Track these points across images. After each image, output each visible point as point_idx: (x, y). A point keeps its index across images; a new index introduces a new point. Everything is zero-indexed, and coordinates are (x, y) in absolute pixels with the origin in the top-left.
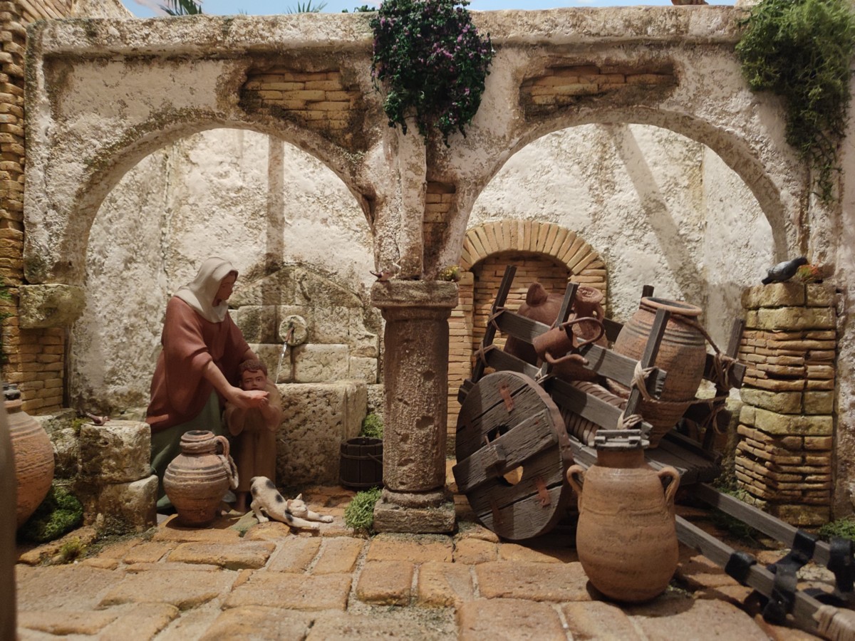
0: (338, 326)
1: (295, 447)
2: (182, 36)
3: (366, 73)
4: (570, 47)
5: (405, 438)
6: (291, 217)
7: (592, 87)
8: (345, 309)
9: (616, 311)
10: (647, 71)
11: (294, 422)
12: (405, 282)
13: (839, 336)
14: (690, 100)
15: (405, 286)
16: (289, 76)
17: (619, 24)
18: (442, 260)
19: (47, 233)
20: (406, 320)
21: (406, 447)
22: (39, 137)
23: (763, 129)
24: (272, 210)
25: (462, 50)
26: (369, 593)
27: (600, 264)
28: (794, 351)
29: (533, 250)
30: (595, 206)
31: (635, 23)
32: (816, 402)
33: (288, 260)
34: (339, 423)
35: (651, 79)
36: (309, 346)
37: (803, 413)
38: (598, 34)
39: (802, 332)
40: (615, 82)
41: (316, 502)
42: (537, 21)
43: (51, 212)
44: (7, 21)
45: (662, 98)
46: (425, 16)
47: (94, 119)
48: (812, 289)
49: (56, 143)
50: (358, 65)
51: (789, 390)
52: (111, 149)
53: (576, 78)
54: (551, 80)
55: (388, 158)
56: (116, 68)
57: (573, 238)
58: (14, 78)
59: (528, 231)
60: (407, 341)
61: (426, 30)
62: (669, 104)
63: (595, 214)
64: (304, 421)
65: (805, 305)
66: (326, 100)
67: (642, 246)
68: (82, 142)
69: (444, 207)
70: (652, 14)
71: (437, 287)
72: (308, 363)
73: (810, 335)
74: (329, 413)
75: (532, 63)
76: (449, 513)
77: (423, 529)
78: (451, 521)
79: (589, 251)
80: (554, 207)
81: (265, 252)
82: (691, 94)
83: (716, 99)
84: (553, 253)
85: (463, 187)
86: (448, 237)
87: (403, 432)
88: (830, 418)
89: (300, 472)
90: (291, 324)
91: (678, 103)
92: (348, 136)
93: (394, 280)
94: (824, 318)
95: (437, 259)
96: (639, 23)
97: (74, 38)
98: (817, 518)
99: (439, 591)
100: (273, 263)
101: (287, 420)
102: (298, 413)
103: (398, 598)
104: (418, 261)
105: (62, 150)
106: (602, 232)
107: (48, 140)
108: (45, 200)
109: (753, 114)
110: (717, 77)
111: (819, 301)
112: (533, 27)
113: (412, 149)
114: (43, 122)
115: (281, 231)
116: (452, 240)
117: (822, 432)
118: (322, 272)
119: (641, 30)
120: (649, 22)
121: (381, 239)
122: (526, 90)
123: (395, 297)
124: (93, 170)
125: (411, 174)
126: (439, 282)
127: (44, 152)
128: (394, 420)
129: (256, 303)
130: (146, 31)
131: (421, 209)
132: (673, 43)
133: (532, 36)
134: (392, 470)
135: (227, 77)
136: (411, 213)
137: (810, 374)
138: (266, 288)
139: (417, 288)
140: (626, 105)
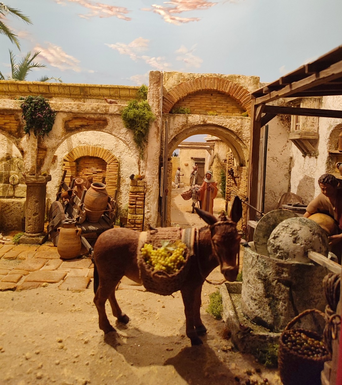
1: (8, 218)
3: (21, 116)
4: (78, 113)
5: (30, 219)
7: (85, 123)
9: (122, 176)
10: (100, 120)
11: (8, 211)
12: (30, 176)
13: (145, 194)
14: (111, 129)
15: (30, 177)
17: (90, 109)
18: (42, 170)
20: (31, 186)
21: (30, 221)
23: (130, 138)
25: (45, 115)
26: (6, 257)
27: (117, 161)
28: (133, 198)
29: (95, 156)
30: (116, 142)
31: (94, 109)
32: (138, 211)
33: (14, 156)
34: (22, 212)
35: (102, 122)
36: (19, 185)
37: (136, 214)
38: (84, 111)
39: (136, 193)
40: (92, 123)
41: (11, 235)
42: (68, 106)
45: (104, 128)
48: (138, 181)
50: (19, 114)
51: (131, 208)
53: (81, 121)
54: (74, 121)
55: (27, 141)
57: (108, 152)
59: (93, 150)
60: (31, 192)
62: (106, 130)
63: (116, 145)
64: (11, 211)
65: (136, 186)
66: (10, 123)
67: (131, 156)
69: (43, 155)
70: (99, 106)
71: (39, 178)
72: (19, 191)
73: (138, 194)
74: (19, 209)
75: (68, 116)
76: (41, 239)
77: (33, 243)
78: (41, 241)
79: (113, 157)
80: (103, 142)
81: (6, 153)
82: (111, 127)
83: (117, 129)
84: (101, 157)
85: (49, 150)
86: (44, 163)
87: (29, 217)
88: (143, 215)
89: (9, 226)
90: (13, 178)
91: (108, 130)
92: (17, 134)
93: (27, 175)
94: (141, 189)
95: (40, 169)
96: (95, 109)
99: (23, 257)
100: (9, 157)
102: (9, 208)
103: (13, 258)
104: (34, 170)
106: (118, 151)
109: (127, 134)
110: (118, 124)
111: (140, 185)
112: (67, 108)
113: (33, 140)
116: (45, 164)
117: (140, 219)
119: (96, 111)
120: (98, 108)
121: (25, 163)
122: (67, 123)
123: (27, 180)
125: (33, 146)
126: (40, 176)
128: (27, 214)
129: (2, 170)
131: (36, 156)
132: (106, 114)
133: (67, 110)
134: (27, 227)
136: (33, 157)
137: (137, 204)
138: (6, 165)
139: (33, 178)
140: (94, 129)
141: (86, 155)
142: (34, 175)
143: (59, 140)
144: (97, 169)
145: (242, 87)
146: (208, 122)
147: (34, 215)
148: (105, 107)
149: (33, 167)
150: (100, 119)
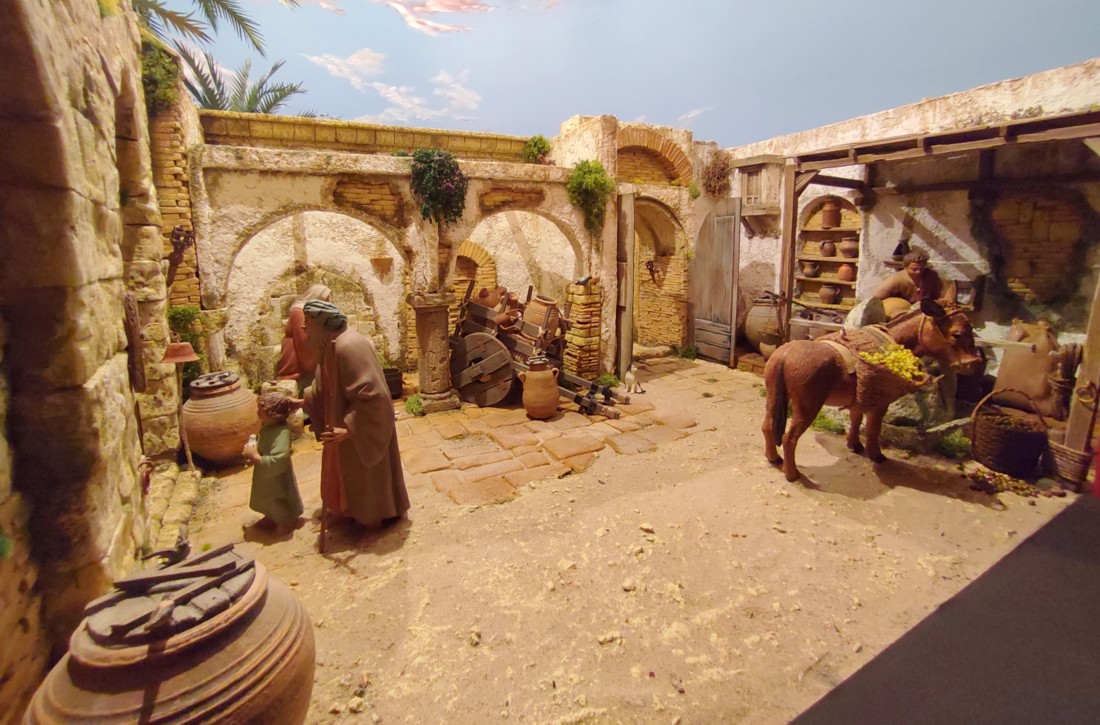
2: (301, 163)
3: (406, 189)
4: (501, 181)
5: (434, 369)
6: (310, 236)
7: (509, 198)
8: (353, 294)
10: (533, 193)
12: (430, 295)
13: (602, 305)
14: (549, 206)
15: (430, 297)
16: (360, 186)
17: (523, 173)
18: (447, 282)
19: (215, 278)
21: (436, 373)
22: (205, 220)
23: (576, 220)
24: (296, 232)
25: (456, 183)
27: (492, 261)
28: (587, 313)
30: (488, 229)
31: (529, 173)
32: (594, 332)
33: (311, 264)
35: (534, 196)
37: (590, 337)
39: (590, 305)
40: (519, 197)
42: (488, 169)
43: (216, 265)
44: (178, 147)
45: (538, 206)
46: (439, 166)
47: (241, 208)
48: (593, 287)
49: (214, 222)
50: (400, 183)
51: (585, 328)
52: (254, 226)
53: (503, 194)
54: (493, 194)
55: (419, 232)
56: (252, 178)
57: (479, 247)
58: (185, 183)
61: (440, 173)
62: (541, 208)
65: (591, 294)
66: (382, 199)
67: (511, 250)
68: (233, 221)
69: (445, 255)
75: (485, 187)
76: (456, 399)
77: (446, 408)
78: (459, 402)
79: (487, 254)
81: (294, 259)
82: (549, 204)
83: (559, 207)
86: (448, 271)
87: (433, 366)
88: (599, 337)
91: (544, 208)
92: (396, 219)
93: (426, 295)
94: (597, 299)
95: (445, 281)
97: (226, 160)
98: (595, 376)
99: (475, 429)
100: (300, 267)
104: (437, 284)
105: (219, 226)
106: (492, 244)
107: (210, 221)
108: (213, 258)
109: (572, 214)
110: (559, 198)
111: (595, 292)
112: (486, 172)
113: (431, 229)
114: (206, 211)
115: (304, 246)
117: (596, 343)
118: (334, 271)
119: (531, 176)
120: (534, 173)
121: (416, 273)
122: (482, 199)
124: (242, 239)
125: (431, 241)
126: (446, 294)
127: (209, 228)
128: (428, 361)
130: (277, 159)
131: (437, 259)
133: (486, 175)
135: (326, 186)
136: (433, 260)
137: (592, 321)
138: (298, 283)
139: (437, 297)
140: (523, 207)
142: (435, 292)
144: (460, 275)
145: (675, 145)
146: (643, 194)
147: (441, 362)
148: (544, 170)
149: (434, 278)
150: (531, 191)
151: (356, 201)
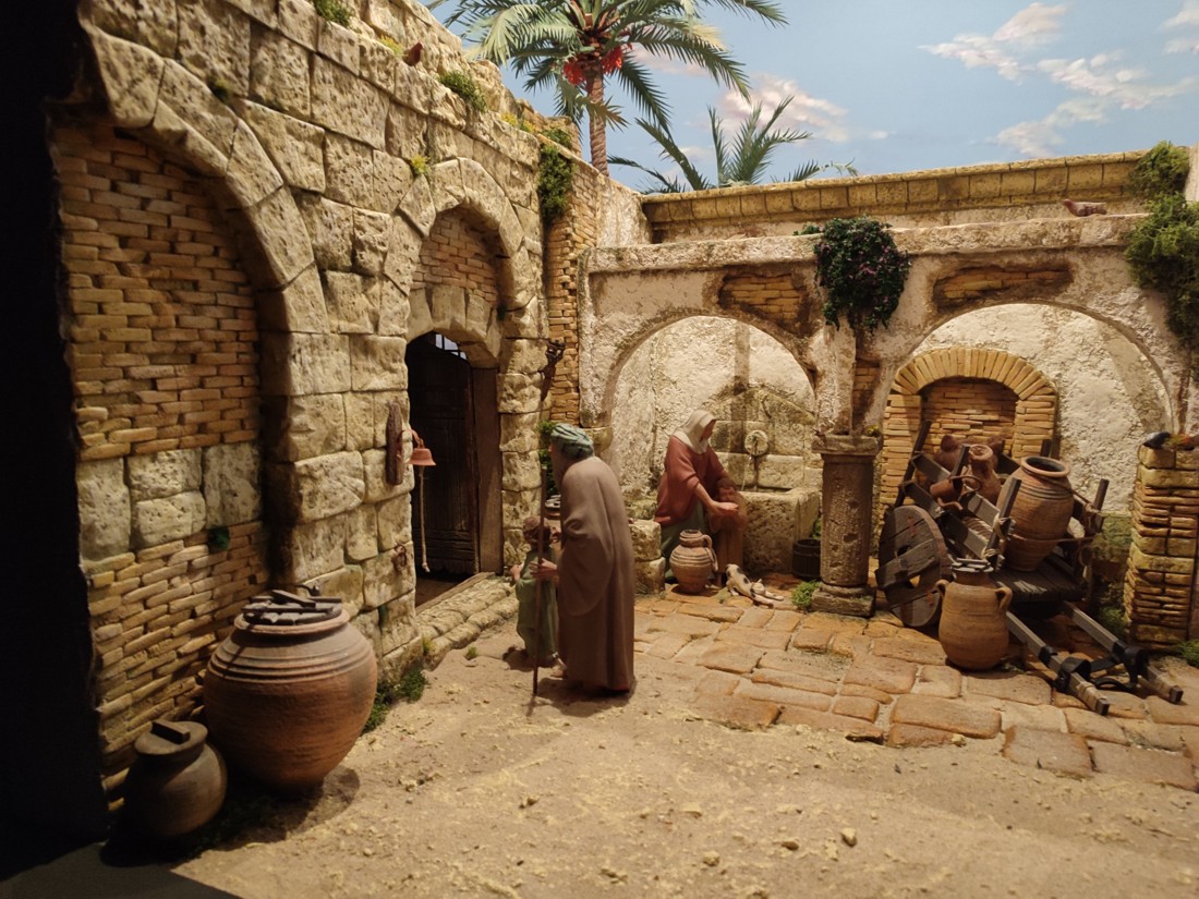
0: (795, 440)
1: (758, 541)
2: (679, 258)
3: (811, 278)
4: (977, 254)
5: (835, 548)
6: (755, 344)
7: (996, 283)
8: (801, 426)
9: (1065, 434)
10: (1047, 270)
11: (757, 523)
12: (836, 437)
14: (1082, 294)
15: (836, 440)
16: (754, 280)
18: (867, 419)
19: (593, 394)
20: (838, 464)
21: (836, 554)
22: (587, 330)
23: (1149, 318)
24: (739, 338)
25: (883, 269)
26: (800, 644)
27: (1050, 390)
28: (1159, 505)
29: (980, 376)
30: (1048, 333)
31: (1031, 236)
32: (1178, 547)
33: (753, 382)
34: (792, 527)
35: (1050, 275)
36: (770, 456)
37: (1167, 554)
38: (999, 246)
39: (1170, 490)
40: (1018, 279)
41: (773, 585)
42: (947, 238)
43: (595, 380)
44: (567, 254)
45: (1057, 293)
46: (855, 243)
47: (621, 316)
48: (1180, 455)
49: (597, 332)
50: (805, 272)
51: (1152, 536)
52: (632, 336)
53: (983, 276)
54: (962, 278)
55: (827, 342)
56: (635, 279)
57: (1022, 365)
58: (572, 292)
59: (975, 358)
60: (838, 479)
61: (855, 254)
62: (1064, 297)
63: (1048, 341)
64: (765, 523)
65: (1174, 468)
66: (781, 297)
67: (1097, 372)
68: (614, 331)
69: (870, 378)
70: (1048, 228)
71: (861, 441)
72: (769, 471)
73: (1177, 492)
74: (784, 518)
75: (944, 268)
76: (867, 603)
77: (846, 612)
78: (868, 608)
79: (1039, 378)
80: (1005, 334)
81: (733, 375)
82: (1083, 290)
83: (1105, 294)
84: (1000, 380)
85: (885, 365)
86: (872, 402)
87: (834, 543)
88: (1192, 560)
89: (761, 561)
90: (755, 438)
91: (1071, 297)
92: (797, 325)
93: (829, 434)
94: (1190, 480)
95: (863, 418)
96: (1035, 236)
97: (608, 262)
99: (844, 648)
100: (740, 384)
101: (751, 521)
102: (760, 516)
103: (818, 649)
104: (847, 421)
105: (601, 337)
107: (592, 331)
108: (592, 372)
109: (1141, 306)
110: (1107, 275)
111: (1185, 466)
112: (943, 243)
113: (845, 340)
114: (589, 319)
115: (747, 357)
116: (875, 405)
117: (1182, 570)
118: (781, 393)
119: (1037, 241)
120: (1044, 235)
121: (820, 403)
122: (939, 288)
123: (829, 448)
124: (621, 351)
125: (843, 357)
126: (863, 437)
127: (590, 340)
128: (828, 535)
129: (726, 419)
130: (655, 256)
131: (851, 382)
132: (1068, 248)
133: (943, 249)
134: (826, 569)
135: (710, 284)
136: (843, 385)
137: (1173, 524)
138: (735, 406)
139: (846, 441)
140: (1026, 297)
141: (952, 373)
142: (846, 433)
143: (917, 335)
144: (985, 412)
147: (848, 539)
148: (1068, 226)
149: (843, 413)
150: (1045, 267)
151: (747, 300)
